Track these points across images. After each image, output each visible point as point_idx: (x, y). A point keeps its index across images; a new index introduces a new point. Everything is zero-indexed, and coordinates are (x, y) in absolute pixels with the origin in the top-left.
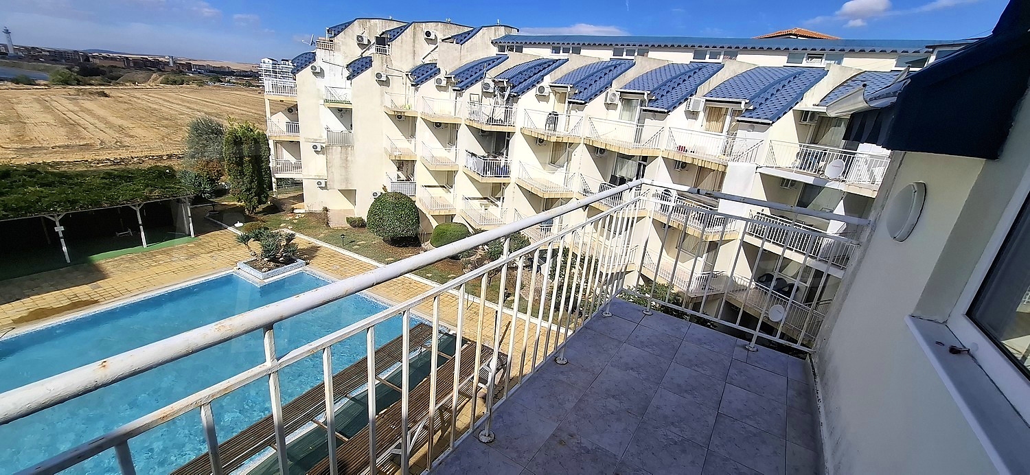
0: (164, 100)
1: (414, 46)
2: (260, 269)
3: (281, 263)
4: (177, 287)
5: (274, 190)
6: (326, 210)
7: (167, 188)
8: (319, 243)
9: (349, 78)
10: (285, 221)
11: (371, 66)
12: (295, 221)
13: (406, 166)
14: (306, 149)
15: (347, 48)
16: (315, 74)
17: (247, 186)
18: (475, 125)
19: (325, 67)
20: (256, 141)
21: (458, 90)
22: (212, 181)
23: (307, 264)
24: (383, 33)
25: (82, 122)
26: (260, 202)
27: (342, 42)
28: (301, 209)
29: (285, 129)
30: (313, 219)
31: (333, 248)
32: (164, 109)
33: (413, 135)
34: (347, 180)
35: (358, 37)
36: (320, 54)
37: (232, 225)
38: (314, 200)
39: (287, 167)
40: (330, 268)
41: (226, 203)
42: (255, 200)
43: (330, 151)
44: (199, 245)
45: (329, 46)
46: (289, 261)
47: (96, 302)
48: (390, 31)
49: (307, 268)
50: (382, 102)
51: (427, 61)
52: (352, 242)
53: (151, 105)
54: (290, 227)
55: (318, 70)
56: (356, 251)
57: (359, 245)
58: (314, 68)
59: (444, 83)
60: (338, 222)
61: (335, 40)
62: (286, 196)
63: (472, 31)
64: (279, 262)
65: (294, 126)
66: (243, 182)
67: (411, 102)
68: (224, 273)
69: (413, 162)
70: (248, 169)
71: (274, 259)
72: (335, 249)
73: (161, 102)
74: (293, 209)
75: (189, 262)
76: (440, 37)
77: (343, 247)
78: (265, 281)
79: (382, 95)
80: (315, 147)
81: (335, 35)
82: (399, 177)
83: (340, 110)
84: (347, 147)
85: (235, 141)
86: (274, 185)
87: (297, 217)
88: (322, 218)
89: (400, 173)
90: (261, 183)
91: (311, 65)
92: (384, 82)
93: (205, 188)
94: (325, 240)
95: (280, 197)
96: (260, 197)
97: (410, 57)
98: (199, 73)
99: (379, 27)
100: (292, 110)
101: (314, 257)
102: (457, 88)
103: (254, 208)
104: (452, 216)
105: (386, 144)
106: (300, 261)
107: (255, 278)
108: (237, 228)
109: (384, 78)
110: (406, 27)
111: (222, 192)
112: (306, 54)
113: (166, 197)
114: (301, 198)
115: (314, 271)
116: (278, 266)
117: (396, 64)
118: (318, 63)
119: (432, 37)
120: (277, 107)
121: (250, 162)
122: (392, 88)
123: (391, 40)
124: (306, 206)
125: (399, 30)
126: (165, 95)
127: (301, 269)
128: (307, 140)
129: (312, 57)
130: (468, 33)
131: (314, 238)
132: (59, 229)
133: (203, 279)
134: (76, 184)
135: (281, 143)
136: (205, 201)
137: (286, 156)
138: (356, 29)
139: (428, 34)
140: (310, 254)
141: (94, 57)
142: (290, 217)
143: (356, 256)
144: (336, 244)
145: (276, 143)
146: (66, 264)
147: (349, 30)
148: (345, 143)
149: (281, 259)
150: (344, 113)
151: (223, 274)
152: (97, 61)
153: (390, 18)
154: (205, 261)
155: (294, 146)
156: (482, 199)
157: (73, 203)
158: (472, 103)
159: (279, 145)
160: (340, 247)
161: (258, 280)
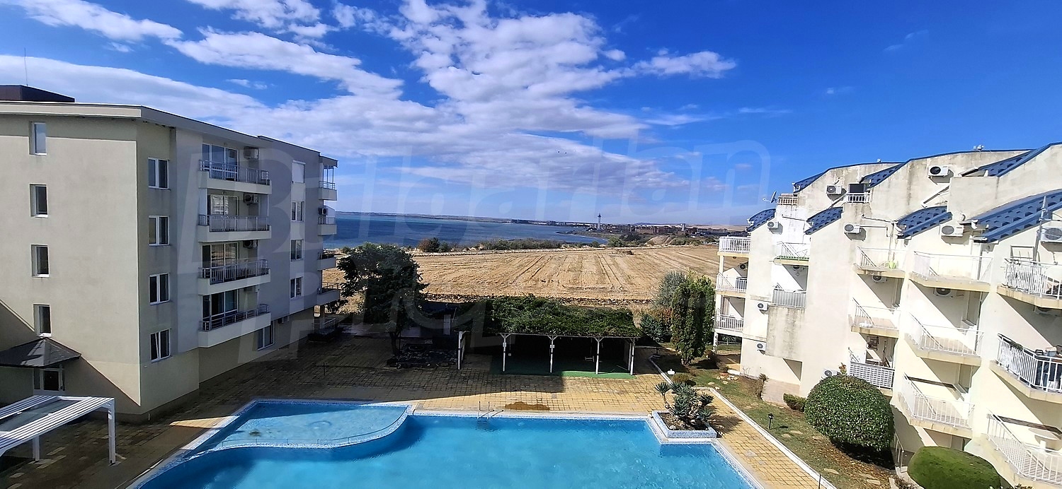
0: (667, 257)
1: (909, 189)
2: (668, 425)
3: (692, 425)
4: (599, 417)
5: (714, 345)
6: (764, 378)
7: (622, 328)
8: (742, 416)
9: (808, 232)
10: (714, 380)
11: (839, 217)
12: (725, 383)
13: (881, 344)
14: (751, 306)
15: (816, 199)
16: (772, 230)
17: (686, 336)
18: (1018, 296)
19: (784, 223)
20: (702, 295)
21: (982, 242)
22: (664, 327)
23: (718, 436)
24: (863, 179)
25: (610, 272)
26: (695, 354)
27: (809, 195)
28: (735, 370)
29: (734, 284)
30: (746, 385)
31: (756, 426)
32: (662, 264)
33: (897, 304)
34: (791, 347)
35: (829, 188)
36: (781, 210)
37: (665, 371)
38: (750, 363)
39: (731, 323)
40: (743, 451)
41: (670, 349)
42: (691, 351)
43: (775, 311)
44: (632, 383)
45: (792, 201)
46: (700, 426)
47: (549, 409)
48: (873, 175)
49: (717, 441)
50: (852, 259)
51: (931, 204)
52: (783, 427)
53: (655, 261)
54: (717, 388)
55: (776, 226)
56: (785, 442)
57: (791, 435)
58: (771, 225)
59: (958, 232)
60: (773, 397)
61: (801, 194)
62: (726, 353)
63: (1025, 155)
64: (689, 424)
65: (742, 282)
66: (683, 332)
67: (899, 259)
68: (639, 417)
69: (894, 340)
70: (690, 321)
71: (686, 419)
72: (758, 429)
73: (663, 258)
74: (728, 369)
75: (619, 397)
76: (958, 170)
77: (769, 430)
78: (670, 440)
79: (853, 251)
80: (760, 306)
81: (801, 189)
82: (868, 356)
83: (796, 267)
84: (795, 310)
85: (683, 293)
86: (715, 340)
87: (729, 379)
88: (757, 385)
89: (872, 352)
90: (699, 335)
91: (768, 222)
92: (857, 235)
93: (657, 332)
94: (751, 414)
95: (719, 352)
96: (696, 350)
97: (903, 201)
98: (701, 235)
99: (858, 173)
100: (743, 267)
101: (729, 431)
102: (981, 239)
103: (689, 360)
104: (965, 441)
105: (852, 310)
106: (711, 430)
107: (661, 433)
108: (668, 376)
109: (856, 230)
110: (897, 168)
111: (667, 339)
112: (766, 211)
113: (617, 335)
114: (737, 358)
115: (723, 448)
116: (687, 428)
117: (877, 212)
118: (778, 219)
119: (943, 172)
120: (730, 263)
121: (693, 314)
122: (869, 241)
123: (873, 185)
124: (741, 369)
125: (887, 173)
126: (668, 254)
127: (709, 440)
128: (754, 298)
129: (770, 214)
130: (1018, 158)
131: (738, 407)
132: (552, 346)
133: (621, 417)
134: (570, 316)
135: (728, 298)
136: (654, 343)
137: (732, 312)
138: (828, 179)
139: (935, 170)
140: (726, 425)
141: (638, 228)
142: (722, 377)
143: (783, 448)
144: (761, 424)
145: (724, 298)
146: (549, 374)
147: (818, 182)
148: (796, 304)
149: (692, 421)
150: (799, 271)
151: (637, 418)
152: (639, 230)
153: (879, 161)
154: (630, 400)
155: (740, 303)
156: (1040, 427)
157: (564, 329)
158: (1013, 260)
159: (726, 300)
160: (766, 429)
161: (662, 436)
